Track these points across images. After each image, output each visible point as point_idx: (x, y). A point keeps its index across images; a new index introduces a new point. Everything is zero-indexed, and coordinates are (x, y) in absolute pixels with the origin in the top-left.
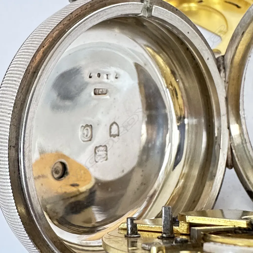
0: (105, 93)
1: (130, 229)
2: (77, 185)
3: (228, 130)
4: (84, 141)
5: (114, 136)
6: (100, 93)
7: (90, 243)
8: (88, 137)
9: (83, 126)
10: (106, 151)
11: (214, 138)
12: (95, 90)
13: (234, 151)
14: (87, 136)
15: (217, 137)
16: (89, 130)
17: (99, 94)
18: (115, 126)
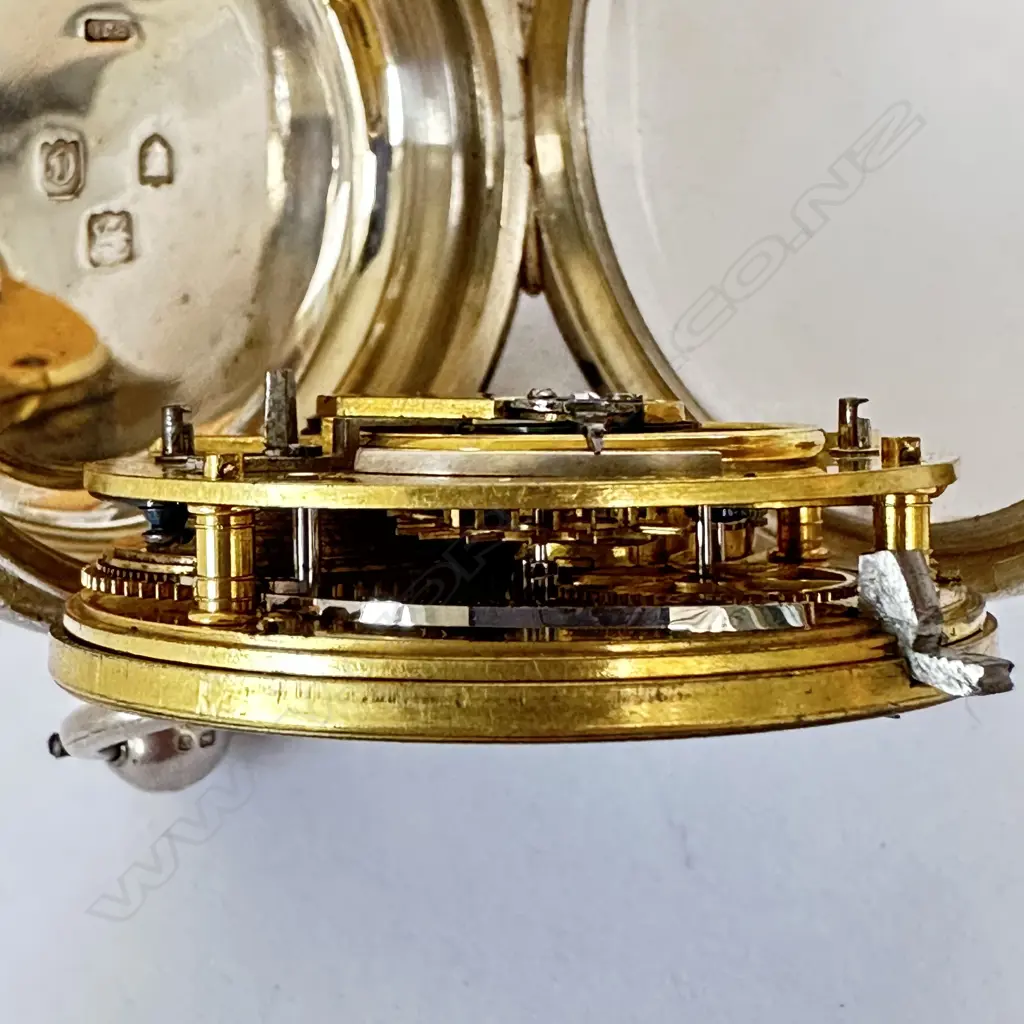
0: (123, 35)
1: (172, 438)
2: (42, 362)
3: (528, 168)
4: (51, 195)
5: (156, 182)
6: (105, 35)
7: (56, 519)
8: (66, 180)
9: (46, 144)
10: (129, 229)
11: (484, 195)
12: (90, 25)
13: (545, 237)
14: (61, 177)
15: (491, 191)
16: (71, 157)
17: (103, 39)
18: (157, 149)
